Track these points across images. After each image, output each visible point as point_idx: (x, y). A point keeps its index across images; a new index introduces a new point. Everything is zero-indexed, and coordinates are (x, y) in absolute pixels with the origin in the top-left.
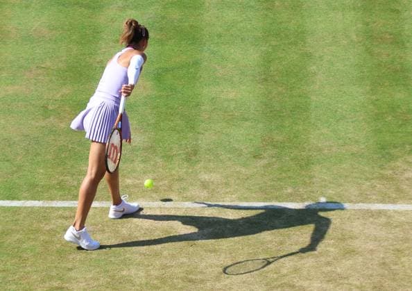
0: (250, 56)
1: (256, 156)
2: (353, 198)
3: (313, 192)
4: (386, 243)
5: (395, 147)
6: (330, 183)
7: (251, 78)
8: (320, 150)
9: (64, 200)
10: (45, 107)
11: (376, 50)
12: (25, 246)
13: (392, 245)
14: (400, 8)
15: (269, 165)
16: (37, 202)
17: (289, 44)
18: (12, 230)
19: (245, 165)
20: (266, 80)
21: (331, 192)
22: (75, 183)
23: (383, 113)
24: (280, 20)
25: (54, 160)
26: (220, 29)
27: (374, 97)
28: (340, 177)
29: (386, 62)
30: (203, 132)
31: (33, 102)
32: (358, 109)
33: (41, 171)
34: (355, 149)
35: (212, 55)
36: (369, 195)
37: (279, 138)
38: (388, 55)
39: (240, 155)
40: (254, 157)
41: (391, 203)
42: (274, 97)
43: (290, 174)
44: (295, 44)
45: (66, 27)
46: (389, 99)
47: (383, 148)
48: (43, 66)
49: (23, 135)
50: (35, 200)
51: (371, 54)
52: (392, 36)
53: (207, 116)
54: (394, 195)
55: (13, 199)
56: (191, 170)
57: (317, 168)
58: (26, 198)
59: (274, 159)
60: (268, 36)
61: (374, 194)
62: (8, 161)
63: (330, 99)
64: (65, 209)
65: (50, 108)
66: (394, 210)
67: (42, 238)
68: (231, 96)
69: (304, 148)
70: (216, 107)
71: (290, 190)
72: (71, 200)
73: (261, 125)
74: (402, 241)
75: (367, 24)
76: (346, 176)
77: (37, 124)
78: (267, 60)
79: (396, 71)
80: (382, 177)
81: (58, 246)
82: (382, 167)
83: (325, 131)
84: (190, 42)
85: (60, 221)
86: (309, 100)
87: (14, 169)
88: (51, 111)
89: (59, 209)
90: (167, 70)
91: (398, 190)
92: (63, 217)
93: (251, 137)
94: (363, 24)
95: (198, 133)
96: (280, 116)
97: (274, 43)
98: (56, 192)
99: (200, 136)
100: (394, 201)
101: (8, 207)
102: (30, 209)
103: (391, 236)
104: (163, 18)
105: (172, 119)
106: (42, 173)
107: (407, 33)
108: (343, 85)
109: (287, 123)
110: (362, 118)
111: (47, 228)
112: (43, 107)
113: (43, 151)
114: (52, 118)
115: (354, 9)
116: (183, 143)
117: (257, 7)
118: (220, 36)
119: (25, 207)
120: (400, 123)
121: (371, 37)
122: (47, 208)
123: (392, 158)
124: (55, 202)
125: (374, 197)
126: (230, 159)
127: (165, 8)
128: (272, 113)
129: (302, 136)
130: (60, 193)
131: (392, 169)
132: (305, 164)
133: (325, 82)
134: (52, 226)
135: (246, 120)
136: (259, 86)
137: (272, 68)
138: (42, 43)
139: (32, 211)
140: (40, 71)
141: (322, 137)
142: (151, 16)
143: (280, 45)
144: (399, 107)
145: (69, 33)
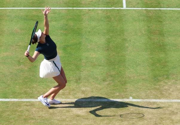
0: (101, 40)
1: (104, 80)
2: (143, 97)
3: (127, 95)
4: (156, 115)
5: (160, 77)
6: (134, 91)
7: (102, 49)
8: (130, 78)
9: (26, 98)
10: (19, 61)
11: (152, 37)
12: (11, 117)
13: (159, 116)
14: (162, 20)
15: (109, 84)
16: (16, 99)
17: (117, 35)
18: (6, 111)
19: (99, 84)
20: (108, 50)
21: (134, 94)
22: (31, 92)
23: (155, 63)
24: (114, 26)
25: (23, 82)
26: (89, 29)
27: (152, 56)
28: (138, 89)
29: (157, 42)
30: (83, 71)
31: (14, 59)
32: (145, 61)
33: (18, 87)
34: (144, 77)
35: (86, 40)
36: (150, 96)
37: (113, 73)
38: (157, 39)
39: (97, 80)
40: (103, 81)
41: (159, 99)
42: (111, 57)
43: (118, 87)
44: (120, 35)
45: (28, 29)
46: (158, 57)
47: (155, 77)
48: (18, 45)
49: (10, 73)
50: (15, 98)
51: (150, 39)
52: (159, 32)
53: (84, 64)
54: (160, 96)
55: (6, 98)
56: (78, 86)
57: (129, 85)
58: (11, 98)
59: (111, 82)
60: (109, 32)
61: (152, 95)
62: (4, 83)
63: (134, 57)
64: (27, 102)
65: (21, 61)
66: (160, 102)
67: (18, 114)
68: (94, 56)
69: (123, 77)
70: (88, 61)
71: (118, 94)
72: (30, 98)
73: (106, 68)
74: (163, 114)
75: (149, 27)
76: (140, 88)
77: (16, 68)
78: (109, 41)
79: (160, 46)
80: (155, 89)
81: (24, 117)
82: (155, 85)
83: (132, 70)
84: (77, 35)
85: (25, 107)
86: (125, 58)
87: (7, 86)
88: (21, 63)
89: (24, 102)
90: (68, 46)
91: (162, 94)
92: (27, 105)
93: (102, 73)
94: (147, 27)
95: (81, 71)
96: (114, 64)
97: (111, 35)
98: (23, 95)
99: (81, 72)
100: (160, 98)
101: (4, 101)
102: (13, 102)
103: (158, 112)
104: (67, 25)
105: (70, 65)
106: (18, 88)
107: (165, 30)
108: (139, 51)
109: (116, 67)
110: (147, 65)
111: (20, 110)
112: (18, 61)
113: (18, 79)
114: (22, 65)
115: (143, 21)
116: (74, 75)
117: (104, 20)
118: (89, 32)
119: (11, 101)
120: (162, 66)
121: (151, 32)
122: (20, 102)
123: (159, 81)
124: (23, 99)
125: (152, 96)
126: (93, 82)
127: (67, 21)
128: (110, 63)
129: (123, 72)
130: (25, 96)
131: (159, 85)
132: (124, 83)
133: (132, 50)
134: (21, 109)
135: (100, 66)
136: (105, 52)
137: (110, 45)
138: (18, 35)
139: (14, 103)
140: (17, 47)
141: (130, 72)
142: (62, 24)
143: (114, 36)
144: (161, 60)
145: (28, 31)
